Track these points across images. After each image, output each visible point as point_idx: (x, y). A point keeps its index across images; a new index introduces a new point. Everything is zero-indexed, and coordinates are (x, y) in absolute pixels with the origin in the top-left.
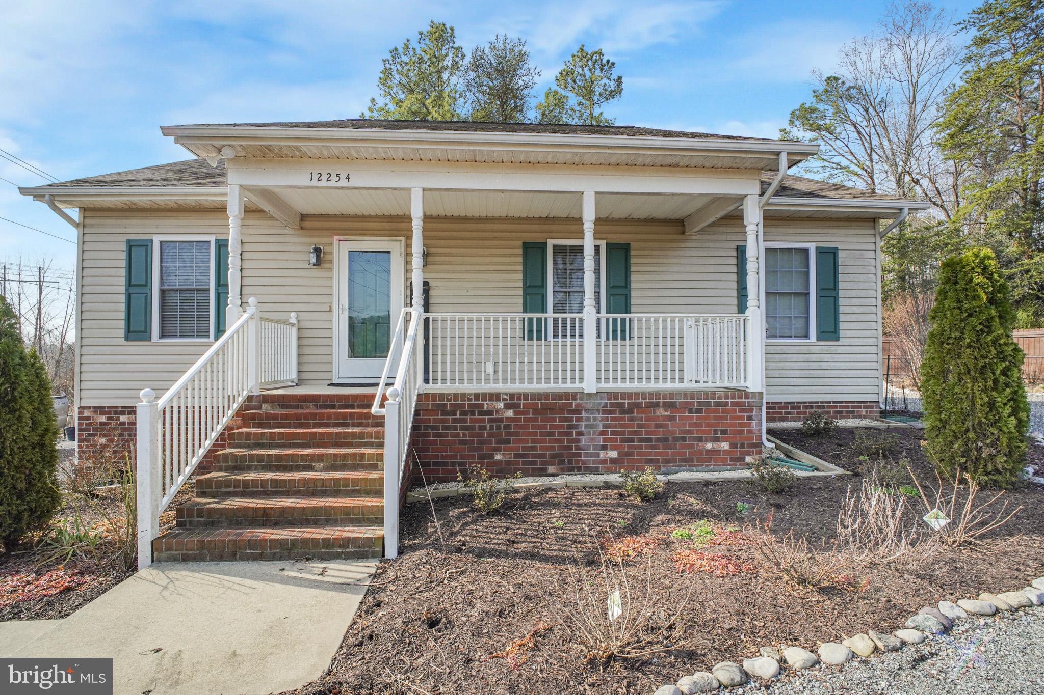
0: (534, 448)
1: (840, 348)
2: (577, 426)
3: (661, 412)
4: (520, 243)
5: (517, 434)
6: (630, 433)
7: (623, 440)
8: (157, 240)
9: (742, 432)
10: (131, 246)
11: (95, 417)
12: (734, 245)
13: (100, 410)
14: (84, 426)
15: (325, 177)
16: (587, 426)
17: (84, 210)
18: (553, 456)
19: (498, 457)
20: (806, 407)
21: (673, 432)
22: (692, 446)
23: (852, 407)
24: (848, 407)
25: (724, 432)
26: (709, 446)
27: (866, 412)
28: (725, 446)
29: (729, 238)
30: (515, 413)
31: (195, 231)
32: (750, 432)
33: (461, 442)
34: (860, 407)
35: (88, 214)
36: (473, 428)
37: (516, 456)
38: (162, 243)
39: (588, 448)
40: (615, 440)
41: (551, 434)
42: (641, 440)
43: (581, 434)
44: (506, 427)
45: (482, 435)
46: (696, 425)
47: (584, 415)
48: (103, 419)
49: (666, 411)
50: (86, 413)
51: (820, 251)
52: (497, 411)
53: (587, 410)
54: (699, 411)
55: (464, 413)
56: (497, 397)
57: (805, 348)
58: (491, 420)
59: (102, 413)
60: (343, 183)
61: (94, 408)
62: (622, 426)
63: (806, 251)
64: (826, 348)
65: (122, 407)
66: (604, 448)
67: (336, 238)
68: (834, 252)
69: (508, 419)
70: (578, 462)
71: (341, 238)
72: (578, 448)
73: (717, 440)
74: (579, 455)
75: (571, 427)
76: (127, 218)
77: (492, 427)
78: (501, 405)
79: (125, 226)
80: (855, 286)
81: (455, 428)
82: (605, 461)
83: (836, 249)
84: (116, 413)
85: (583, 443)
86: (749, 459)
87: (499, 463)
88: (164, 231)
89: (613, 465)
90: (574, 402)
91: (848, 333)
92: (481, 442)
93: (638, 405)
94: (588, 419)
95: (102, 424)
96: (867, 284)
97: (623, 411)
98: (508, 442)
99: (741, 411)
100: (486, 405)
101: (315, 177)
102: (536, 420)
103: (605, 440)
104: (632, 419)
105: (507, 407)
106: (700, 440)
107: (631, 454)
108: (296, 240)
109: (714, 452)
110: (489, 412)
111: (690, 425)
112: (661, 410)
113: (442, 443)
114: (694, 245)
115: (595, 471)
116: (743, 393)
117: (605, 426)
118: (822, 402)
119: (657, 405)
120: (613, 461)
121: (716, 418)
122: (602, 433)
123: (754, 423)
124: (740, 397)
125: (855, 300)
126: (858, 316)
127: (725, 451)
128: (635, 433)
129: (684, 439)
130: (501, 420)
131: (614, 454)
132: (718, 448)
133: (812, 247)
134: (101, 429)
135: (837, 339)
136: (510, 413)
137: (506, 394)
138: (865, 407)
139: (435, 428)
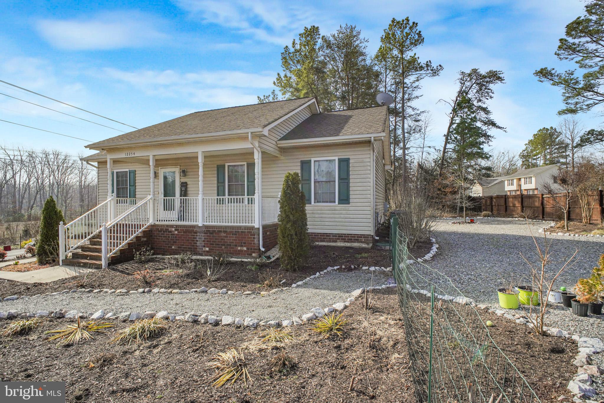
0: (183, 245)
1: (350, 208)
2: (196, 238)
3: (223, 234)
4: (216, 166)
5: (179, 240)
6: (213, 241)
7: (211, 244)
9: (251, 243)
12: (300, 161)
15: (129, 154)
16: (199, 238)
17: (99, 163)
18: (189, 248)
19: (173, 247)
20: (334, 236)
21: (226, 242)
22: (233, 248)
23: (357, 237)
24: (355, 237)
25: (245, 243)
26: (239, 248)
27: (365, 240)
28: (245, 249)
29: (297, 157)
30: (178, 232)
31: (120, 168)
32: (254, 243)
33: (164, 242)
34: (361, 237)
35: (100, 164)
36: (166, 237)
37: (179, 247)
38: (117, 172)
39: (199, 246)
40: (208, 244)
41: (188, 240)
42: (216, 244)
43: (197, 241)
44: (176, 237)
45: (168, 239)
46: (235, 240)
47: (198, 234)
49: (224, 234)
51: (340, 160)
52: (173, 231)
53: (199, 232)
54: (236, 235)
55: (164, 232)
56: (172, 226)
57: (333, 207)
58: (172, 235)
62: (210, 239)
64: (343, 208)
66: (204, 246)
68: (347, 161)
69: (176, 234)
70: (196, 251)
72: (196, 246)
73: (242, 246)
74: (197, 248)
75: (194, 238)
77: (171, 237)
78: (173, 229)
80: (359, 176)
81: (162, 237)
82: (204, 251)
83: (349, 159)
85: (198, 244)
86: (253, 255)
87: (173, 249)
88: (118, 168)
89: (207, 253)
90: (195, 229)
91: (355, 200)
92: (169, 242)
93: (215, 231)
94: (199, 236)
96: (366, 175)
97: (211, 233)
98: (176, 242)
99: (251, 235)
100: (170, 229)
101: (126, 154)
102: (184, 235)
103: (205, 244)
104: (213, 236)
105: (176, 230)
106: (236, 246)
107: (213, 250)
109: (241, 251)
110: (171, 232)
111: (233, 240)
112: (223, 233)
113: (158, 241)
115: (201, 255)
116: (253, 228)
117: (205, 239)
118: (341, 234)
119: (221, 231)
120: (207, 251)
121: (242, 237)
122: (204, 241)
123: (256, 240)
124: (250, 230)
125: (359, 184)
126: (361, 192)
127: (245, 251)
128: (214, 242)
129: (230, 245)
130: (174, 235)
131: (207, 249)
132: (242, 249)
133: (336, 158)
135: (349, 203)
136: (176, 232)
137: (175, 225)
138: (364, 237)
139: (156, 236)
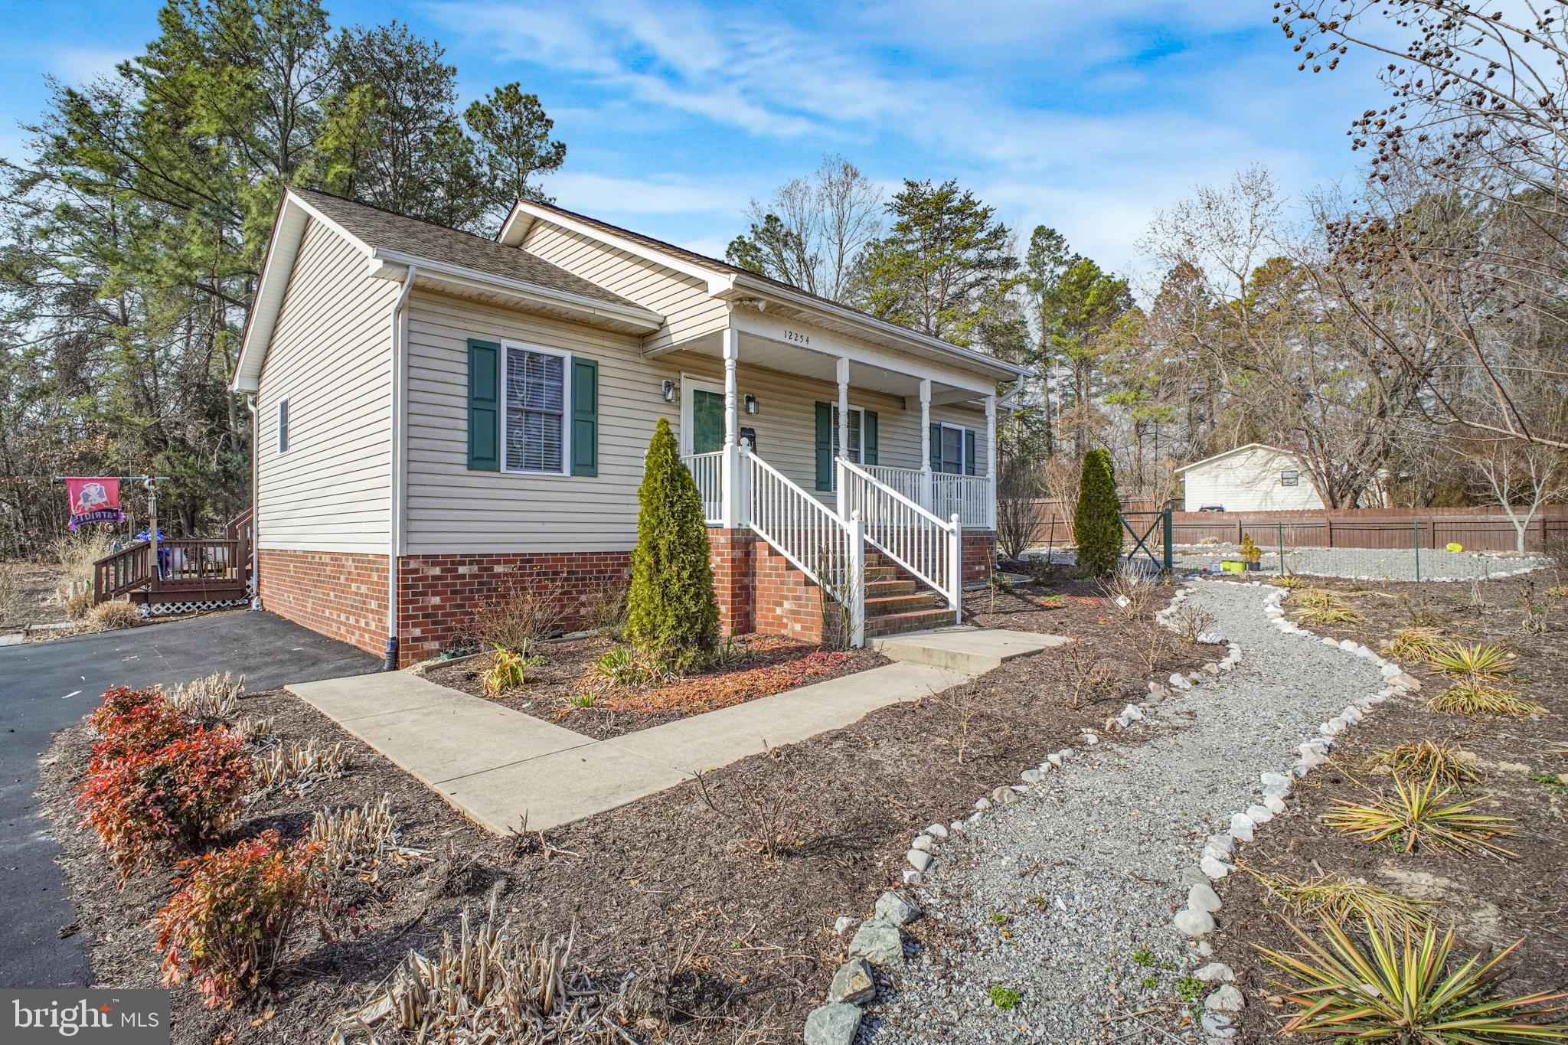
8: (505, 344)
10: (474, 346)
11: (425, 569)
13: (432, 560)
14: (410, 583)
48: (437, 571)
50: (413, 565)
59: (434, 564)
60: (804, 344)
61: (424, 556)
63: (960, 432)
65: (461, 556)
67: (683, 374)
71: (688, 375)
76: (465, 309)
79: (464, 320)
84: (453, 563)
95: (435, 578)
108: (649, 370)
114: (910, 419)
134: (432, 586)
